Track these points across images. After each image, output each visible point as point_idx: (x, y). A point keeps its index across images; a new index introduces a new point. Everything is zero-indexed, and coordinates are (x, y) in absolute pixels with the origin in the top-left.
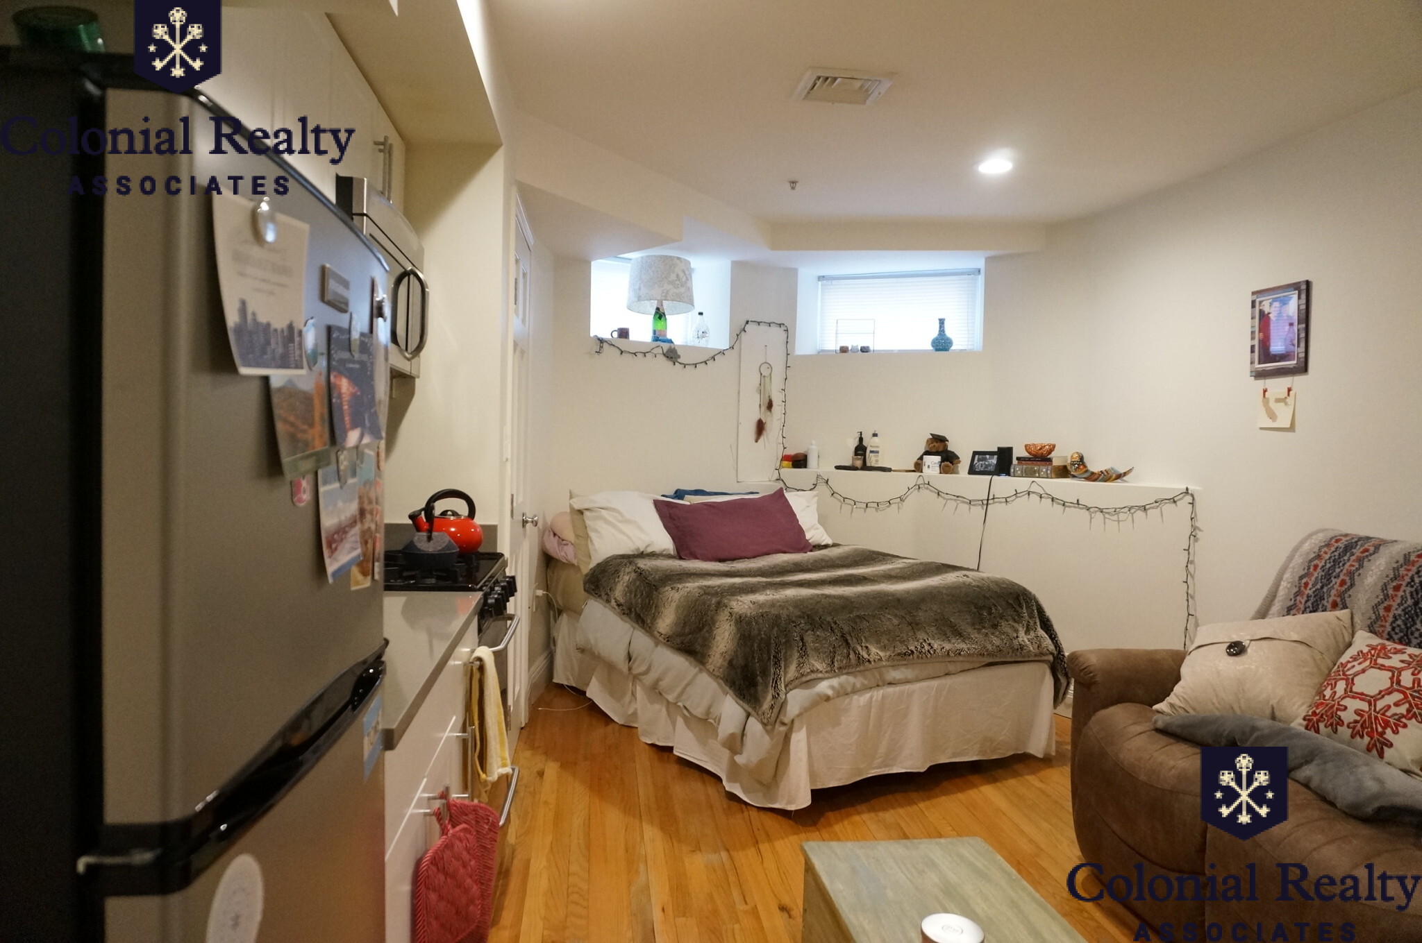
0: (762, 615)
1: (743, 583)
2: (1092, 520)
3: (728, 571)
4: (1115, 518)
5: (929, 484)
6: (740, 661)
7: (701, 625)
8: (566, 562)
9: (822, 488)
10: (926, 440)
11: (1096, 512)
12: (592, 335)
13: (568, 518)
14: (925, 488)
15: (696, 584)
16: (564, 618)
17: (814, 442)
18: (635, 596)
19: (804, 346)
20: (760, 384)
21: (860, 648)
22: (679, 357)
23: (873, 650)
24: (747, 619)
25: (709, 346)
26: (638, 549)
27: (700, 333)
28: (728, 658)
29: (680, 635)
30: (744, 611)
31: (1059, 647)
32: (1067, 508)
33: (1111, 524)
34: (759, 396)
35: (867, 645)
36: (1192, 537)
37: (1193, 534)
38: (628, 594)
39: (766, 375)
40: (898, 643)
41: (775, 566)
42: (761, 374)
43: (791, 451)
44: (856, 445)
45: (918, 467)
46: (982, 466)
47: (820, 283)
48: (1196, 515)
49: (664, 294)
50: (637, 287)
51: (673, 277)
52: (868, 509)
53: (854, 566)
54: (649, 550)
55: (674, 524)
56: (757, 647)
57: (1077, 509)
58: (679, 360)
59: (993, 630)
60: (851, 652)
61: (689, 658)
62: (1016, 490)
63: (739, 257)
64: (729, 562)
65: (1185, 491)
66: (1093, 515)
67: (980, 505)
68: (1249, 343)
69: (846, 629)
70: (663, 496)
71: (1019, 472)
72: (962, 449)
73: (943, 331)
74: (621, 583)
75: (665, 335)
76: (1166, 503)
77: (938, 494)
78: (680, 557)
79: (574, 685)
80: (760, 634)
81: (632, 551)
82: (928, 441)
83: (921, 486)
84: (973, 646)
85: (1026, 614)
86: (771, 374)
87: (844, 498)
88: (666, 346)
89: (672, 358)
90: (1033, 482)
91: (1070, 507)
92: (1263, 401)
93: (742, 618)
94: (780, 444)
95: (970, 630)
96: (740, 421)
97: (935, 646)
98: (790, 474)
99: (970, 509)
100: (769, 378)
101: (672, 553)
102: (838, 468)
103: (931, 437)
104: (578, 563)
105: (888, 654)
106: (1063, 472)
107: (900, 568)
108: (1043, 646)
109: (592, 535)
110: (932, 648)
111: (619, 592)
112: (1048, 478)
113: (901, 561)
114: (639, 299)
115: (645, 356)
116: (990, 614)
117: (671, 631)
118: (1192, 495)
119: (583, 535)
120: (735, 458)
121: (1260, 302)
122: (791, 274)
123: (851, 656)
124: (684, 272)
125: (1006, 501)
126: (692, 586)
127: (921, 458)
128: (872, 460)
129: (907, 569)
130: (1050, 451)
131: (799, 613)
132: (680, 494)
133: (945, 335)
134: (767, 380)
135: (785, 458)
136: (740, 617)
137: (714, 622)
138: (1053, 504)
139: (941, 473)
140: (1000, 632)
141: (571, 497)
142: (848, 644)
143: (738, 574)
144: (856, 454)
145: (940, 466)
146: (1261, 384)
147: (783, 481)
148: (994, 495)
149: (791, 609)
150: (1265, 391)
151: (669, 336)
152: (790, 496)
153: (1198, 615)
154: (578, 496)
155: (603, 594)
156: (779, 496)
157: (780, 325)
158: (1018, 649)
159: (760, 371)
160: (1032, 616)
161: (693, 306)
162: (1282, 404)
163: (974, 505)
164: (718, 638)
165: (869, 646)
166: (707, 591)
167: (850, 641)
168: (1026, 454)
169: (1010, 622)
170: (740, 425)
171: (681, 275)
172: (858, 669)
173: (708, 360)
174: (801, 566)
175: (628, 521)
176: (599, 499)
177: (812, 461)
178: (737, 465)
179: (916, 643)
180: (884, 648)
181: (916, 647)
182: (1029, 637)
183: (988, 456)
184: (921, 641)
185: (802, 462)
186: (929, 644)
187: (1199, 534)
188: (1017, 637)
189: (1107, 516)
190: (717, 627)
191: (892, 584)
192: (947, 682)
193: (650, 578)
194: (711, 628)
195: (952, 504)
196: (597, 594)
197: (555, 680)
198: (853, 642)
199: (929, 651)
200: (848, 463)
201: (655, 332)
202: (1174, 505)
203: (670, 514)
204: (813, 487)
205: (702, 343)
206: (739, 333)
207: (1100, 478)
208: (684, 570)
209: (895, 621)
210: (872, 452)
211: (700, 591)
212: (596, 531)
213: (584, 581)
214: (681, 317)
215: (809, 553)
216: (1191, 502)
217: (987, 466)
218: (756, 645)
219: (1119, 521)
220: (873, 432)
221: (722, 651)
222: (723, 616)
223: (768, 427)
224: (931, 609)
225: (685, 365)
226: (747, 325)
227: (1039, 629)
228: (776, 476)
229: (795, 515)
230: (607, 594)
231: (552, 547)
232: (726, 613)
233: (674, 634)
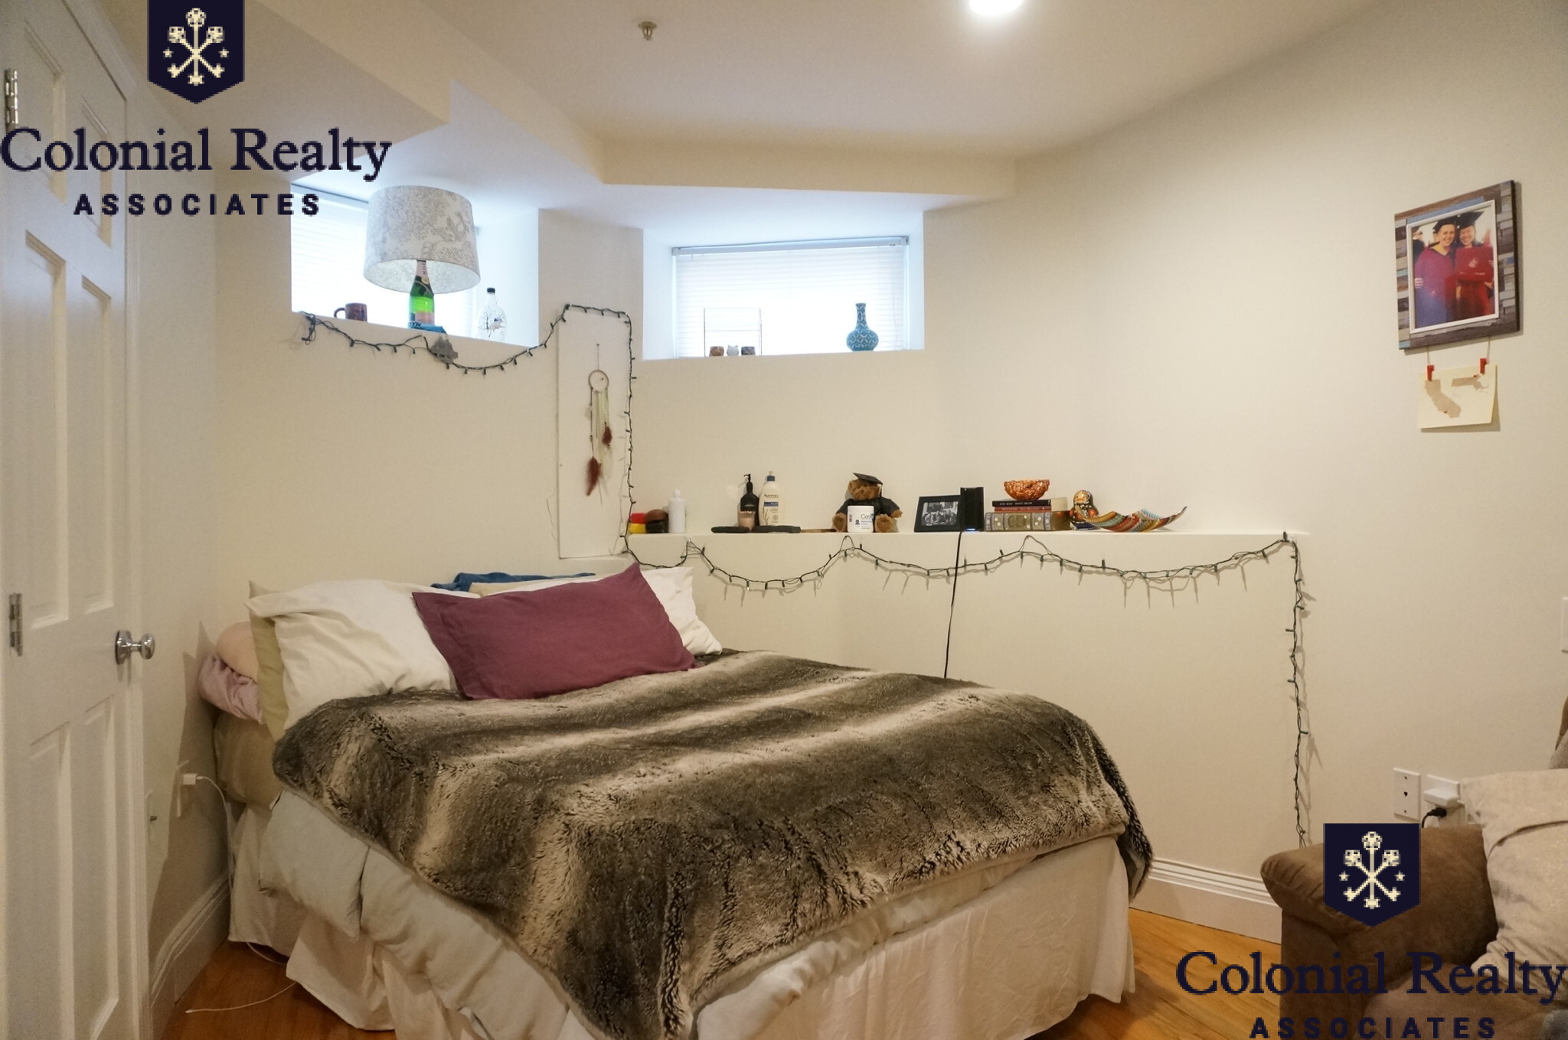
0: (638, 829)
1: (585, 748)
2: (1128, 591)
3: (553, 718)
4: (1166, 586)
5: (861, 549)
6: (593, 936)
7: (504, 850)
8: (244, 717)
9: (695, 561)
10: (848, 484)
11: (1134, 578)
12: (296, 307)
13: (248, 633)
14: (855, 555)
15: (493, 756)
16: (249, 816)
17: (678, 492)
18: (372, 785)
19: (653, 349)
20: (591, 404)
21: (844, 879)
22: (456, 355)
23: (868, 876)
24: (603, 838)
25: (506, 341)
26: (381, 686)
27: (491, 321)
28: (567, 927)
29: (463, 871)
30: (595, 820)
31: (1132, 808)
32: (1084, 576)
33: (1161, 597)
34: (589, 422)
35: (857, 869)
36: (1298, 610)
37: (1299, 604)
38: (358, 782)
39: (598, 389)
40: (906, 851)
41: (638, 701)
42: (592, 388)
43: (643, 508)
44: (742, 496)
45: (840, 523)
46: (934, 519)
47: (674, 258)
48: (1301, 574)
49: (426, 250)
50: (380, 238)
51: (442, 223)
52: (768, 591)
53: (774, 689)
54: (405, 685)
55: (451, 635)
56: (631, 904)
57: (1104, 576)
58: (456, 361)
59: (1043, 796)
60: (830, 890)
61: (481, 918)
62: (1001, 551)
63: (551, 202)
64: (554, 697)
65: (1282, 538)
66: (1129, 584)
67: (943, 576)
68: (1394, 296)
69: (815, 841)
70: (435, 586)
71: (999, 524)
72: (904, 493)
73: (864, 322)
74: (344, 758)
75: (431, 321)
76: (1251, 559)
77: (877, 564)
78: (462, 694)
79: (269, 944)
80: (635, 874)
81: (371, 690)
82: (851, 484)
83: (848, 552)
84: (1022, 832)
85: (1082, 758)
86: (606, 389)
87: (731, 577)
88: (432, 338)
89: (443, 356)
90: (1028, 536)
91: (1090, 573)
92: (1426, 387)
93: (594, 836)
94: (625, 497)
95: (1012, 800)
96: (560, 463)
97: (969, 846)
98: (645, 543)
99: (927, 584)
100: (604, 395)
101: (448, 687)
102: (716, 530)
103: (856, 478)
104: (263, 719)
105: (891, 876)
106: (1065, 520)
107: (853, 689)
108: (1112, 811)
109: (291, 665)
110: (963, 849)
111: (339, 775)
112: (1045, 530)
113: (848, 674)
114: (384, 257)
115: (396, 351)
116: (1036, 766)
117: (443, 860)
118: (1294, 545)
119: (274, 666)
120: (555, 521)
121: (1415, 229)
122: (630, 240)
123: (830, 900)
124: (459, 215)
125: (986, 569)
126: (484, 760)
127: (844, 510)
128: (768, 517)
129: (865, 691)
130: (1044, 490)
131: (714, 817)
132: (463, 581)
133: (867, 327)
134: (602, 397)
135: (634, 518)
136: (589, 834)
137: (531, 843)
138: (1062, 570)
139: (874, 531)
140: (1054, 797)
141: (253, 594)
142: (821, 873)
143: (572, 721)
144: (743, 507)
145: (874, 520)
146: (1421, 359)
147: (633, 554)
148: (965, 561)
149: (698, 808)
150: (1431, 369)
151: (437, 323)
152: (650, 576)
153: (1313, 731)
154: (265, 592)
155: (307, 780)
156: (633, 575)
157: (619, 314)
158: (1082, 824)
159: (590, 384)
160: (1089, 761)
161: (478, 274)
162: (1471, 388)
163: (935, 577)
164: (542, 880)
165: (861, 872)
166: (515, 774)
167: (825, 868)
168: (1006, 497)
169: (1066, 778)
170: (560, 467)
171: (456, 220)
172: (843, 923)
173: (505, 363)
174: (681, 695)
175: (360, 635)
176: (305, 597)
177: (677, 522)
178: (558, 530)
179: (936, 845)
180: (884, 867)
181: (937, 854)
182: (1094, 798)
183: (943, 504)
184: (944, 839)
185: (661, 523)
186: (958, 843)
187: (1309, 605)
188: (1079, 801)
189: (1152, 583)
190: (539, 855)
191: (858, 724)
192: (983, 907)
193: (400, 747)
194: (525, 858)
195: (898, 578)
196: (296, 781)
197: (233, 938)
198: (830, 867)
199: (959, 858)
200: (732, 522)
201: (413, 317)
202: (1263, 561)
203: (442, 615)
204: (680, 561)
205: (495, 336)
206: (554, 322)
207: (1133, 528)
208: (469, 724)
209: (897, 807)
210: (767, 504)
211: (499, 773)
212: (298, 656)
213: (275, 754)
214: (460, 296)
215: (692, 672)
216: (1294, 554)
217: (942, 519)
218: (628, 898)
219: (1172, 591)
220: (768, 474)
221: (553, 908)
222: (551, 831)
223: (605, 469)
224: (949, 772)
225: (466, 370)
226: (567, 311)
227: (1104, 782)
228: (621, 545)
229: (661, 607)
230: (315, 781)
231: (216, 687)
232: (557, 823)
233: (450, 867)
